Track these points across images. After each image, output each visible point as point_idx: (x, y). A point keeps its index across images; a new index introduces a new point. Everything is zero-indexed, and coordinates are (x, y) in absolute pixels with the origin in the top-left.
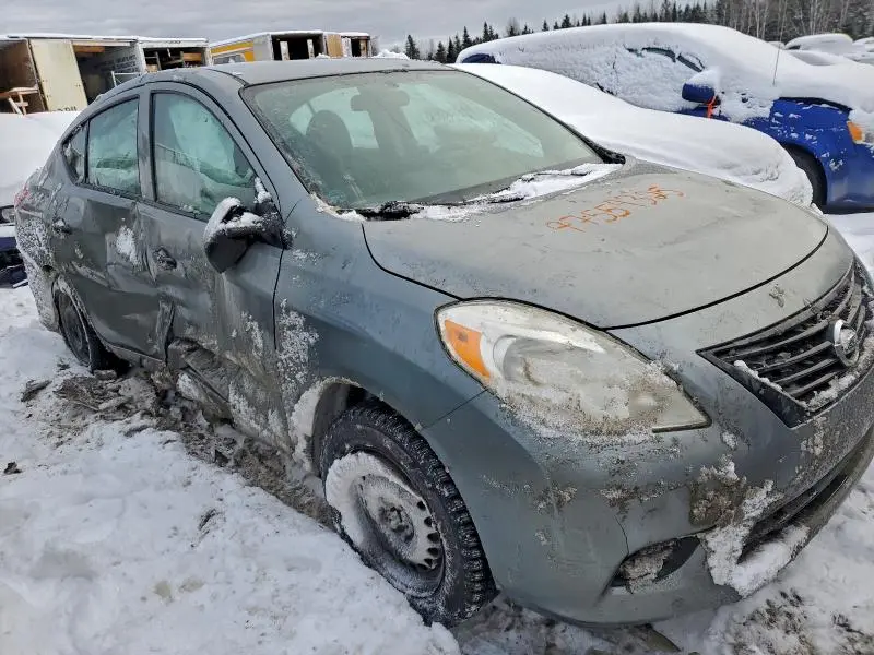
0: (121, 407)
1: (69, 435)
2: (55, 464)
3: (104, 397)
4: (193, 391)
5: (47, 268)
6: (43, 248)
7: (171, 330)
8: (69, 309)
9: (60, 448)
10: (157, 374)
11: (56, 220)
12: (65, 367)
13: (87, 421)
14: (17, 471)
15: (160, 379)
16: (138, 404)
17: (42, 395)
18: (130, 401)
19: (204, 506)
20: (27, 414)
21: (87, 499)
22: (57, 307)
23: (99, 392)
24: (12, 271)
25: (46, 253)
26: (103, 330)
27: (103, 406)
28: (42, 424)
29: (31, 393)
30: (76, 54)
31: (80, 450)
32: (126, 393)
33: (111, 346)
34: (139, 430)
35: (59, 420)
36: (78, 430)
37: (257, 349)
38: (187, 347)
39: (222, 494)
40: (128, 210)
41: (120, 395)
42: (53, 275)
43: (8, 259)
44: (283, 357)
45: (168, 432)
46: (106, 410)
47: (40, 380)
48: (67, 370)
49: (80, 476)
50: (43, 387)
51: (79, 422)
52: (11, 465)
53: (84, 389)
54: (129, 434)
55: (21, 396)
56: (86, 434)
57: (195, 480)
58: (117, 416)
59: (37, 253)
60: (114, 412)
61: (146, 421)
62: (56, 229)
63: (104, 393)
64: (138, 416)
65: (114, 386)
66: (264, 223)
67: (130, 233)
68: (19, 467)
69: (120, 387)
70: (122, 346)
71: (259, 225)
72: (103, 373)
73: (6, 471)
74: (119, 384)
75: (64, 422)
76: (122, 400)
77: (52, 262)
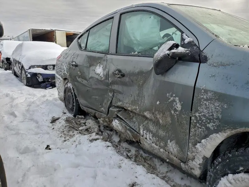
0: (87, 130)
1: (68, 138)
2: (63, 148)
3: (80, 125)
4: (119, 127)
5: (65, 79)
6: (65, 72)
7: (111, 102)
8: (70, 94)
9: (65, 143)
10: (102, 119)
11: (72, 62)
12: (65, 113)
13: (74, 133)
14: (50, 149)
15: (103, 121)
16: (93, 130)
17: (57, 122)
18: (90, 128)
19: (131, 179)
20: (53, 128)
21: (77, 166)
22: (65, 93)
23: (79, 123)
24: (47, 84)
25: (66, 74)
26: (82, 101)
27: (81, 128)
28: (58, 132)
29: (54, 121)
30: (66, 35)
31: (72, 144)
32: (88, 125)
33: (84, 107)
34: (96, 140)
35: (63, 132)
36: (71, 136)
37: (175, 110)
38: (117, 110)
39: (137, 175)
40: (102, 58)
41: (86, 125)
42: (66, 81)
43: (46, 81)
44: (197, 115)
45: (107, 142)
46: (81, 130)
47: (57, 117)
48: (66, 114)
49: (73, 155)
50: (58, 119)
51: (71, 133)
52: (48, 146)
53: (73, 121)
54: (91, 141)
55: (51, 121)
56: (74, 138)
57: (123, 165)
58: (85, 133)
59: (62, 74)
60: (84, 131)
61: (97, 137)
62: (73, 65)
63: (80, 124)
64: (94, 134)
65: (84, 122)
66: (190, 51)
67: (102, 66)
68: (50, 147)
69: (86, 122)
70: (88, 108)
71: (187, 52)
72: (80, 116)
73: (46, 148)
74: (86, 121)
75: (65, 132)
76: (87, 127)
77: (68, 77)
